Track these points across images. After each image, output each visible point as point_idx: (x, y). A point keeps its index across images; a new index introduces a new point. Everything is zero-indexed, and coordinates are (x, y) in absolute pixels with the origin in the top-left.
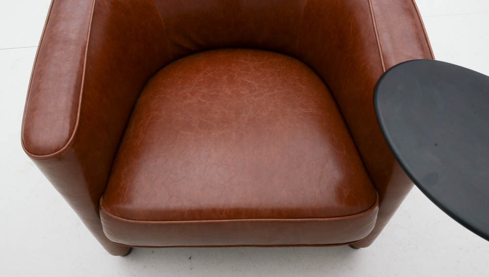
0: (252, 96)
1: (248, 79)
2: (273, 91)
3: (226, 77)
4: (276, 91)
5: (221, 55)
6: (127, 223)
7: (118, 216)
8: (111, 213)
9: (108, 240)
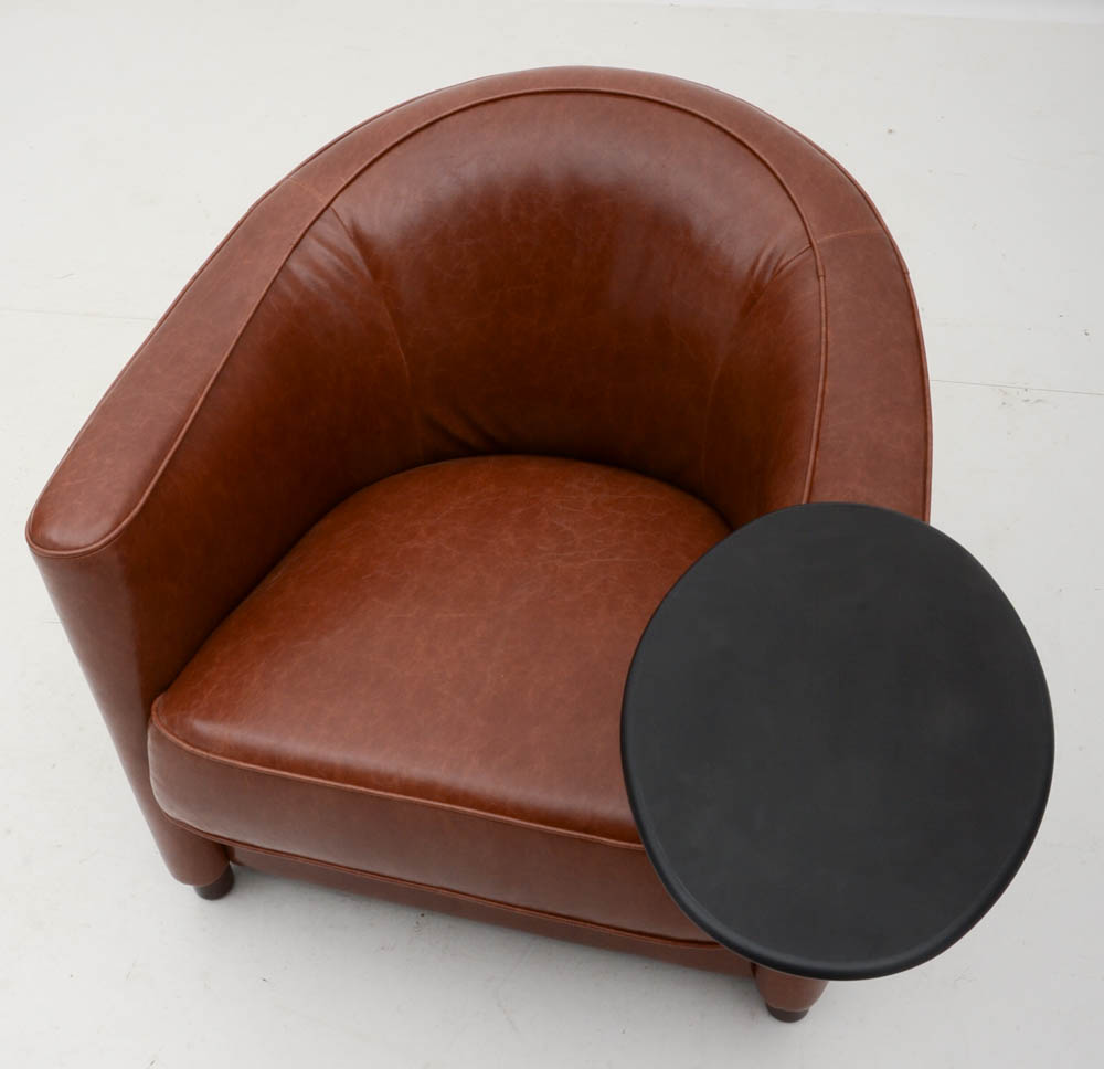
0: (558, 557)
1: (567, 524)
2: (611, 557)
3: (520, 510)
4: (617, 559)
5: (533, 467)
6: (192, 755)
7: (177, 737)
8: (167, 729)
9: (159, 807)
